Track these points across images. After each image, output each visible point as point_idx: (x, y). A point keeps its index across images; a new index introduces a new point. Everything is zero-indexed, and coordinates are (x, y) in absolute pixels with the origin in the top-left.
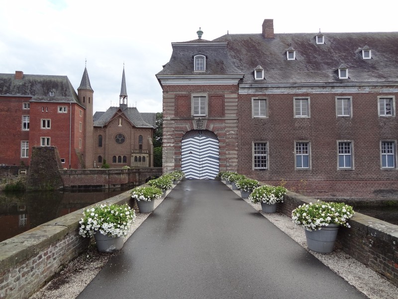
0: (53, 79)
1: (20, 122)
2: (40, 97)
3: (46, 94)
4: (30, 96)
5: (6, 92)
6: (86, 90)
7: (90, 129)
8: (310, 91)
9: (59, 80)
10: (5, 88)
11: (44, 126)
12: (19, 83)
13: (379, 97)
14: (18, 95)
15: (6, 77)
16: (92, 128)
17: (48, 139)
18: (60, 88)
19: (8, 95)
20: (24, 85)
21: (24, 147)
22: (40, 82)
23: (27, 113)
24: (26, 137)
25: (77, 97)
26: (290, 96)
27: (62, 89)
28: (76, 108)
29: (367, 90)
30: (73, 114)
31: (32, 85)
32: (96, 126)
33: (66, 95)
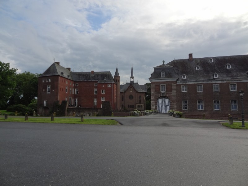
0: (105, 73)
1: (94, 91)
2: (101, 81)
3: (103, 79)
4: (97, 80)
5: (89, 79)
6: (117, 77)
7: (119, 93)
8: (203, 82)
9: (107, 73)
10: (88, 78)
11: (102, 93)
12: (93, 75)
13: (230, 84)
14: (93, 80)
15: (88, 73)
16: (120, 93)
17: (104, 98)
18: (108, 77)
19: (89, 81)
20: (94, 76)
21: (95, 101)
22: (100, 75)
23: (96, 87)
24: (96, 97)
25: (114, 80)
26: (195, 85)
27: (109, 77)
28: (114, 85)
29: (225, 82)
30: (113, 87)
31: (97, 76)
32: (121, 92)
33: (110, 80)
